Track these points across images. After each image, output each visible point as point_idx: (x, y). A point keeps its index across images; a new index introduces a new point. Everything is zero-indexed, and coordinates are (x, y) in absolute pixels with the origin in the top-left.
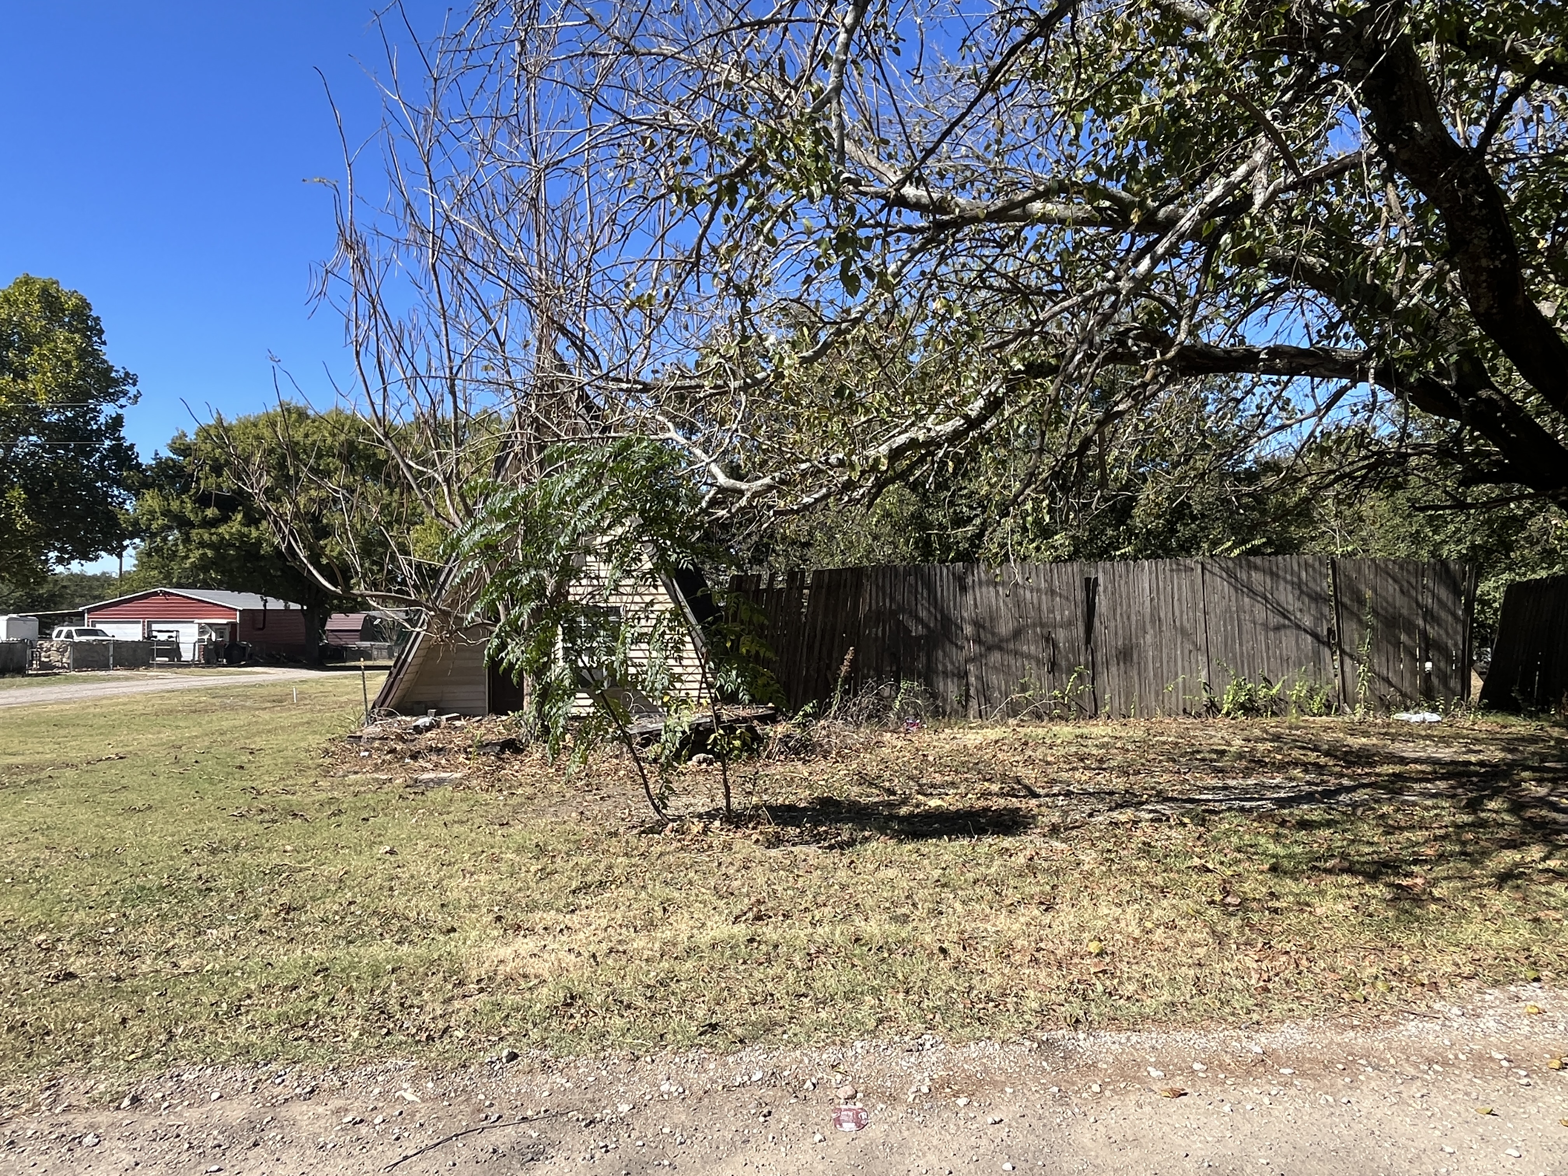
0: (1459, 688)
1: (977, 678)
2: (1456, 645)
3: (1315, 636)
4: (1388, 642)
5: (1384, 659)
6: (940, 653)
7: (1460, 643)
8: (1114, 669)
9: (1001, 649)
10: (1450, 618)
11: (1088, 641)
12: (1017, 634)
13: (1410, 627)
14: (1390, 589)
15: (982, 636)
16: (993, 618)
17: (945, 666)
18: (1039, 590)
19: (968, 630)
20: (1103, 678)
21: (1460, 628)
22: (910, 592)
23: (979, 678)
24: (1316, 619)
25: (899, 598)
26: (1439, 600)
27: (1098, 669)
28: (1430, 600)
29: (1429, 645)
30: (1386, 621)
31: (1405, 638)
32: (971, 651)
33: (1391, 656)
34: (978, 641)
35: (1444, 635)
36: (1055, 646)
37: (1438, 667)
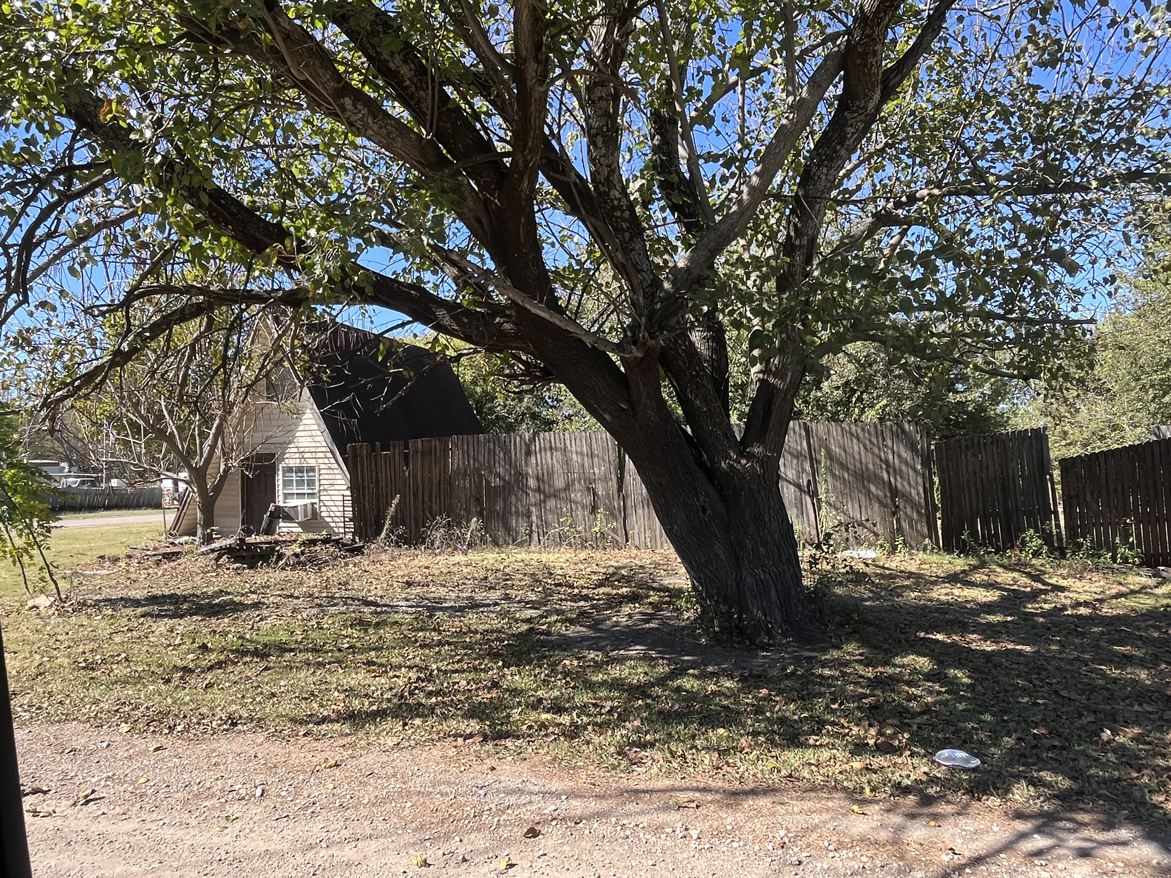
0: (926, 530)
1: (537, 517)
2: (918, 494)
3: (798, 486)
4: (860, 491)
5: (857, 506)
6: (513, 499)
7: (921, 492)
8: (640, 512)
9: (556, 496)
10: (911, 472)
11: (620, 489)
12: (568, 487)
13: (876, 479)
14: (856, 448)
15: (542, 486)
16: (551, 475)
17: (516, 508)
18: (582, 454)
19: (532, 483)
20: (632, 519)
21: (920, 480)
22: (489, 454)
23: (540, 517)
24: (798, 472)
25: (481, 458)
26: (899, 456)
27: (629, 511)
28: (891, 457)
29: (894, 492)
30: (855, 474)
31: (873, 488)
32: (533, 497)
33: (863, 504)
34: (539, 490)
35: (907, 487)
36: (595, 494)
37: (906, 513)
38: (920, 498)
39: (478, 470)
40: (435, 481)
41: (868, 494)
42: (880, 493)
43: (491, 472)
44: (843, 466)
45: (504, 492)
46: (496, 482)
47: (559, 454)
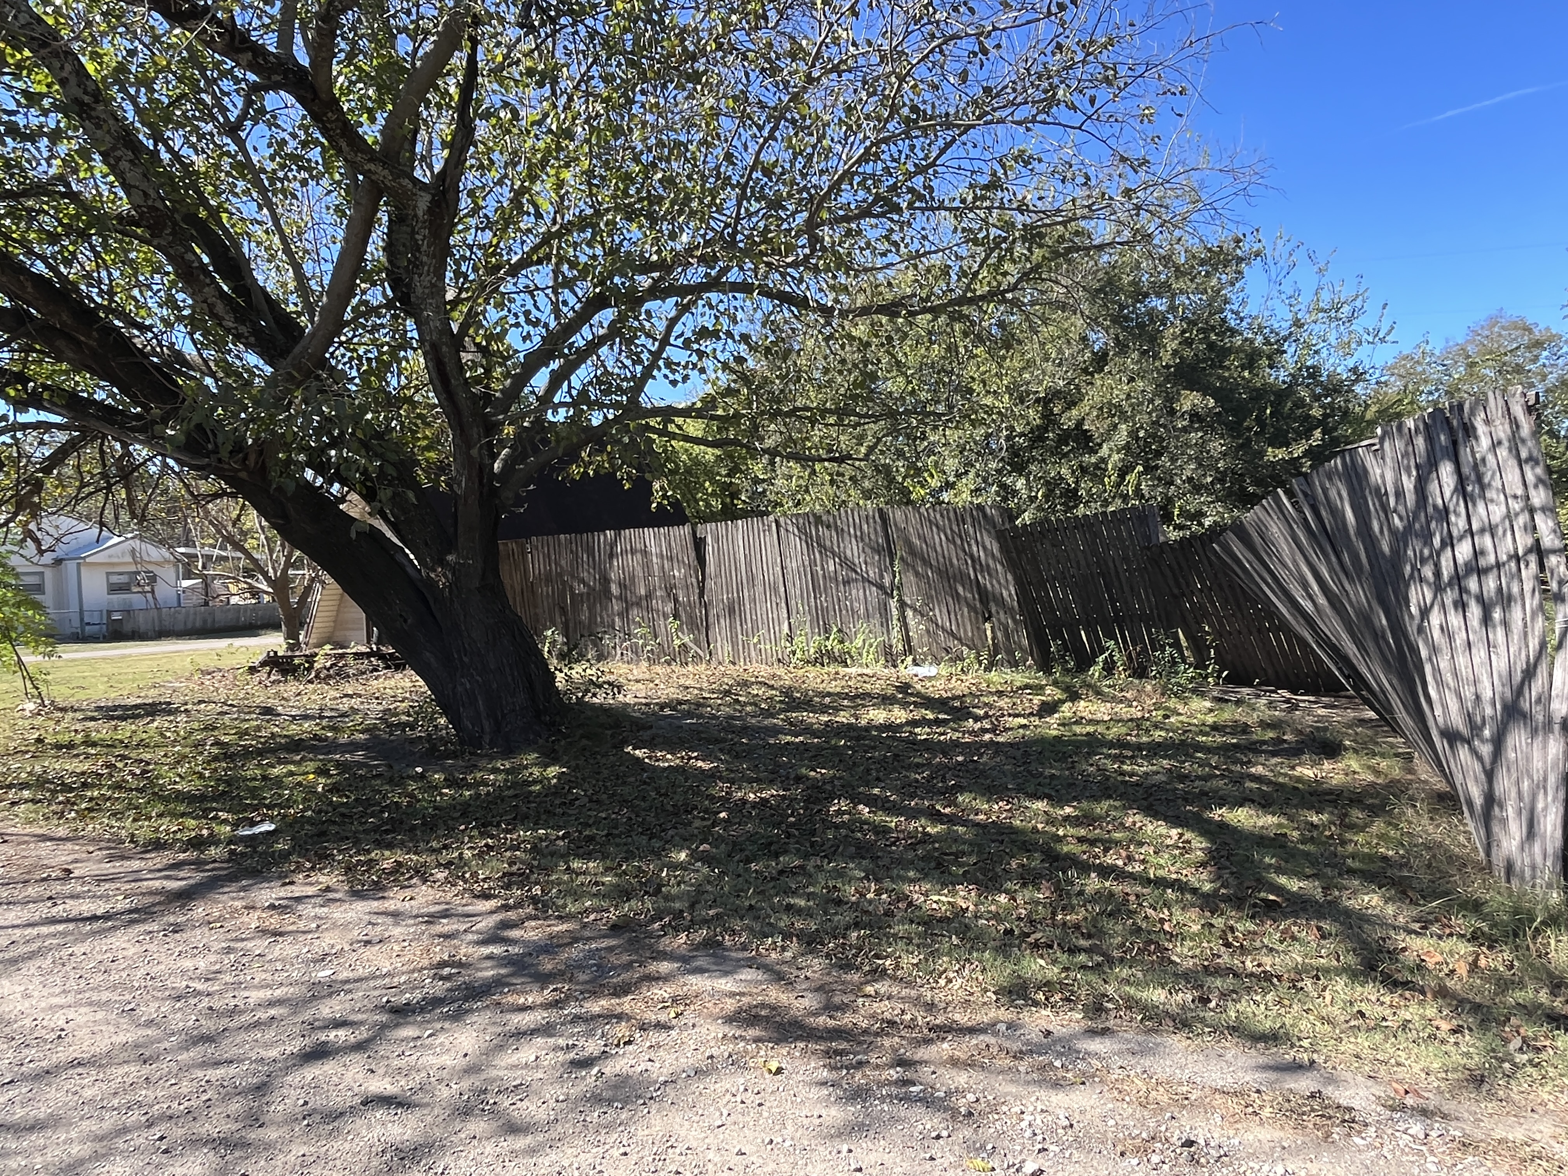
2: (1010, 595)
3: (880, 586)
4: (947, 593)
5: (945, 610)
6: (598, 607)
9: (638, 605)
10: (999, 568)
11: (701, 595)
12: (649, 593)
13: (962, 578)
14: (937, 539)
15: (624, 593)
16: (632, 580)
17: (601, 617)
19: (614, 589)
20: (715, 631)
22: (571, 556)
24: (880, 570)
25: (563, 562)
26: (985, 548)
27: (711, 620)
28: (975, 549)
29: (984, 596)
30: (939, 572)
31: (960, 590)
32: (616, 606)
33: (952, 608)
34: (620, 598)
35: (997, 586)
36: (676, 600)
37: (999, 620)
38: (1012, 600)
39: (560, 575)
40: (518, 588)
41: (957, 597)
42: (969, 595)
43: (573, 576)
44: (926, 562)
45: (588, 599)
46: (580, 589)
47: (639, 556)
